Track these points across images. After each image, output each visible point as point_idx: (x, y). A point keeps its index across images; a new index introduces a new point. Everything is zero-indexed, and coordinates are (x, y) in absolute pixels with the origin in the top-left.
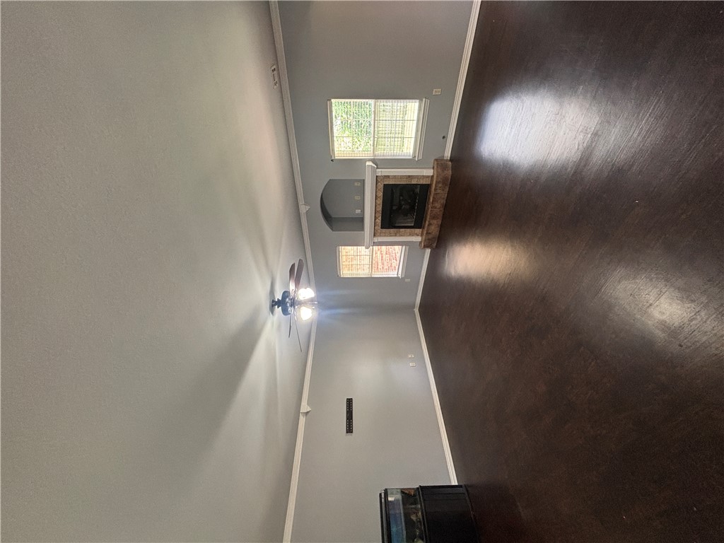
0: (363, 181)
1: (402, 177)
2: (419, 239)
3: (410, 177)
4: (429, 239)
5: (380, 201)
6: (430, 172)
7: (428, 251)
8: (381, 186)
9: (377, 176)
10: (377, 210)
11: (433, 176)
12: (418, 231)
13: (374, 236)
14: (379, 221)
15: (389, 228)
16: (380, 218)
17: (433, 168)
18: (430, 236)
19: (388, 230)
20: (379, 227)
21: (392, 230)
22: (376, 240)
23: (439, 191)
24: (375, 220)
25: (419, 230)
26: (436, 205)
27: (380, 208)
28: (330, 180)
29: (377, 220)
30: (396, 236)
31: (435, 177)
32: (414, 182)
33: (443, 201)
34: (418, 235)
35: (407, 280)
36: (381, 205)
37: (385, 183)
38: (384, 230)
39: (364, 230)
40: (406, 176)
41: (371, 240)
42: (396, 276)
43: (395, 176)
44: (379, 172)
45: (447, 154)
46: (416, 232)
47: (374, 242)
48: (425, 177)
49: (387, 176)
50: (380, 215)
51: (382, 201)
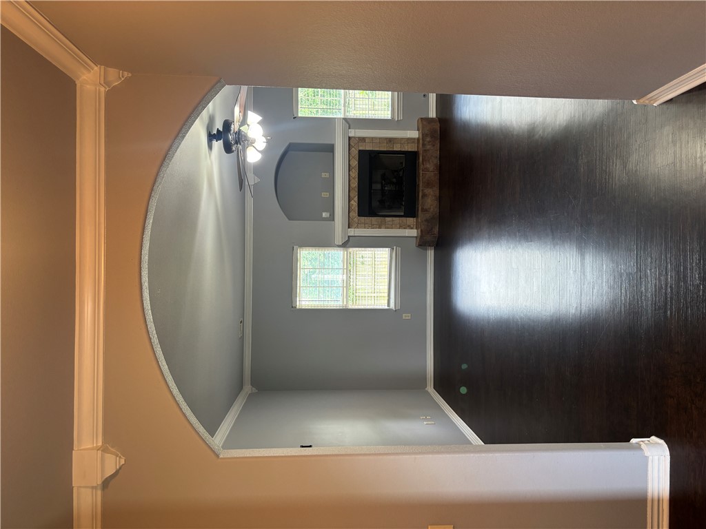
0: (332, 147)
1: (381, 140)
2: (414, 233)
3: (390, 140)
5: (355, 174)
6: (415, 134)
7: (430, 254)
8: (355, 152)
9: (350, 139)
10: (352, 195)
11: (418, 139)
12: (411, 221)
13: (349, 228)
14: (355, 203)
15: (370, 216)
16: (356, 199)
17: (418, 130)
19: (368, 219)
20: (355, 214)
21: (374, 219)
22: (352, 232)
25: (412, 219)
26: (428, 166)
27: (355, 184)
28: (290, 144)
29: (352, 202)
30: (380, 228)
32: (397, 148)
33: (437, 161)
34: (412, 228)
35: (406, 316)
36: (357, 179)
37: (361, 148)
38: (363, 219)
39: (333, 220)
40: (386, 139)
41: (344, 232)
42: (386, 307)
43: (372, 139)
44: (352, 133)
45: (432, 114)
46: (408, 223)
47: (349, 237)
48: (410, 140)
49: (363, 139)
50: (357, 194)
51: (357, 173)
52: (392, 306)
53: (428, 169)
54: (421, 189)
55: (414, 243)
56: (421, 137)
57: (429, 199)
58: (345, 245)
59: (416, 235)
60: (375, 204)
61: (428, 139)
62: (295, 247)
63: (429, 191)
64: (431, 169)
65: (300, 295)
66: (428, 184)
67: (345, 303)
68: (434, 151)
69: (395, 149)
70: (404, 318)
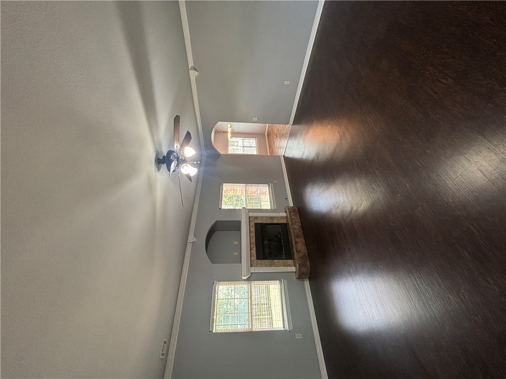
0: (240, 222)
2: (293, 269)
3: (272, 218)
4: (301, 257)
5: (253, 235)
6: (284, 214)
7: (307, 283)
8: (253, 224)
9: (249, 217)
10: (252, 247)
11: (287, 217)
12: (290, 262)
13: (251, 267)
14: (254, 252)
15: (264, 259)
16: (255, 249)
17: (285, 212)
18: (301, 254)
19: (263, 262)
20: (254, 258)
21: (267, 261)
22: (253, 270)
23: (293, 217)
24: (251, 250)
25: (290, 260)
27: (254, 240)
28: (216, 221)
29: (252, 251)
30: (270, 267)
31: (289, 217)
32: (276, 222)
34: (292, 266)
35: (299, 336)
36: (254, 238)
37: (256, 222)
38: (259, 261)
39: (241, 262)
40: (269, 217)
41: (248, 270)
42: (282, 329)
43: (261, 217)
44: (251, 214)
45: (291, 204)
46: (289, 264)
47: (251, 273)
48: (282, 218)
49: (256, 218)
50: (255, 246)
51: (254, 235)
52: (287, 327)
53: (295, 228)
54: (293, 239)
55: (294, 277)
56: (288, 215)
57: (299, 245)
58: (248, 280)
59: (295, 270)
60: (267, 251)
61: (292, 214)
62: (215, 282)
63: (298, 240)
64: (297, 228)
65: (216, 321)
66: (297, 236)
67: (250, 327)
68: (297, 218)
69: (274, 222)
70: (297, 337)
